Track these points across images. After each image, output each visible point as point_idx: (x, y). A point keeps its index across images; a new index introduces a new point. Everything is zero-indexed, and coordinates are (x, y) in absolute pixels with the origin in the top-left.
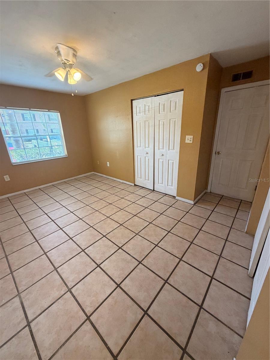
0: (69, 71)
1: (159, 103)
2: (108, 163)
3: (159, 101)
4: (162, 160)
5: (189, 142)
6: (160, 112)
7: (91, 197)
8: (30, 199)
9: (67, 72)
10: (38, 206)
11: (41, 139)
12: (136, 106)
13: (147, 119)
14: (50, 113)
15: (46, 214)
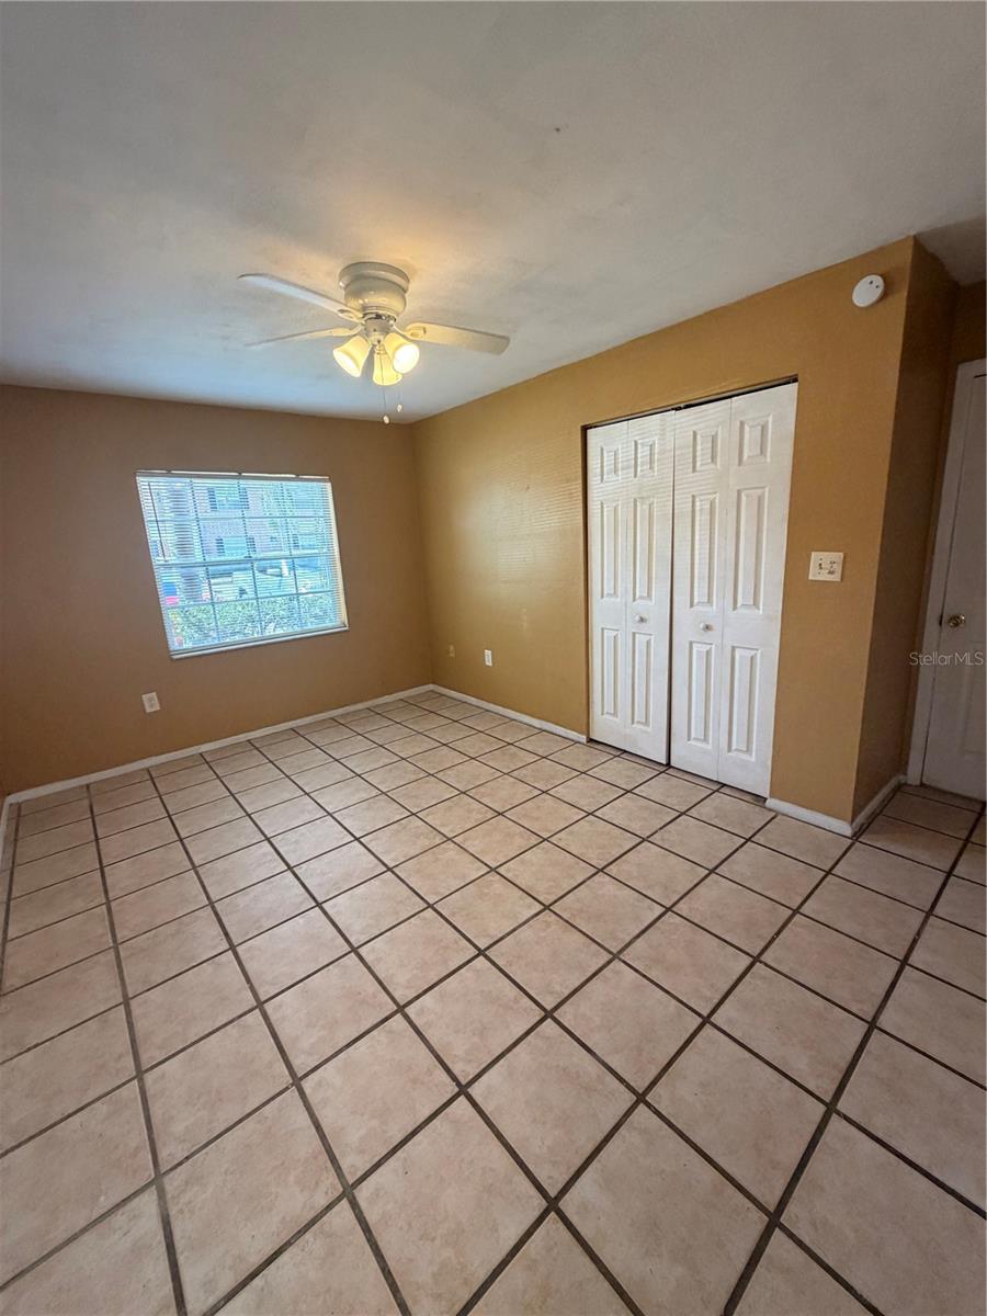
0: (379, 342)
1: (692, 433)
2: (488, 653)
3: (695, 424)
4: (705, 648)
5: (824, 576)
6: (698, 464)
7: (428, 782)
8: (218, 777)
9: (374, 346)
10: (242, 807)
11: (263, 571)
12: (602, 449)
13: (644, 494)
14: (300, 483)
15: (268, 839)
